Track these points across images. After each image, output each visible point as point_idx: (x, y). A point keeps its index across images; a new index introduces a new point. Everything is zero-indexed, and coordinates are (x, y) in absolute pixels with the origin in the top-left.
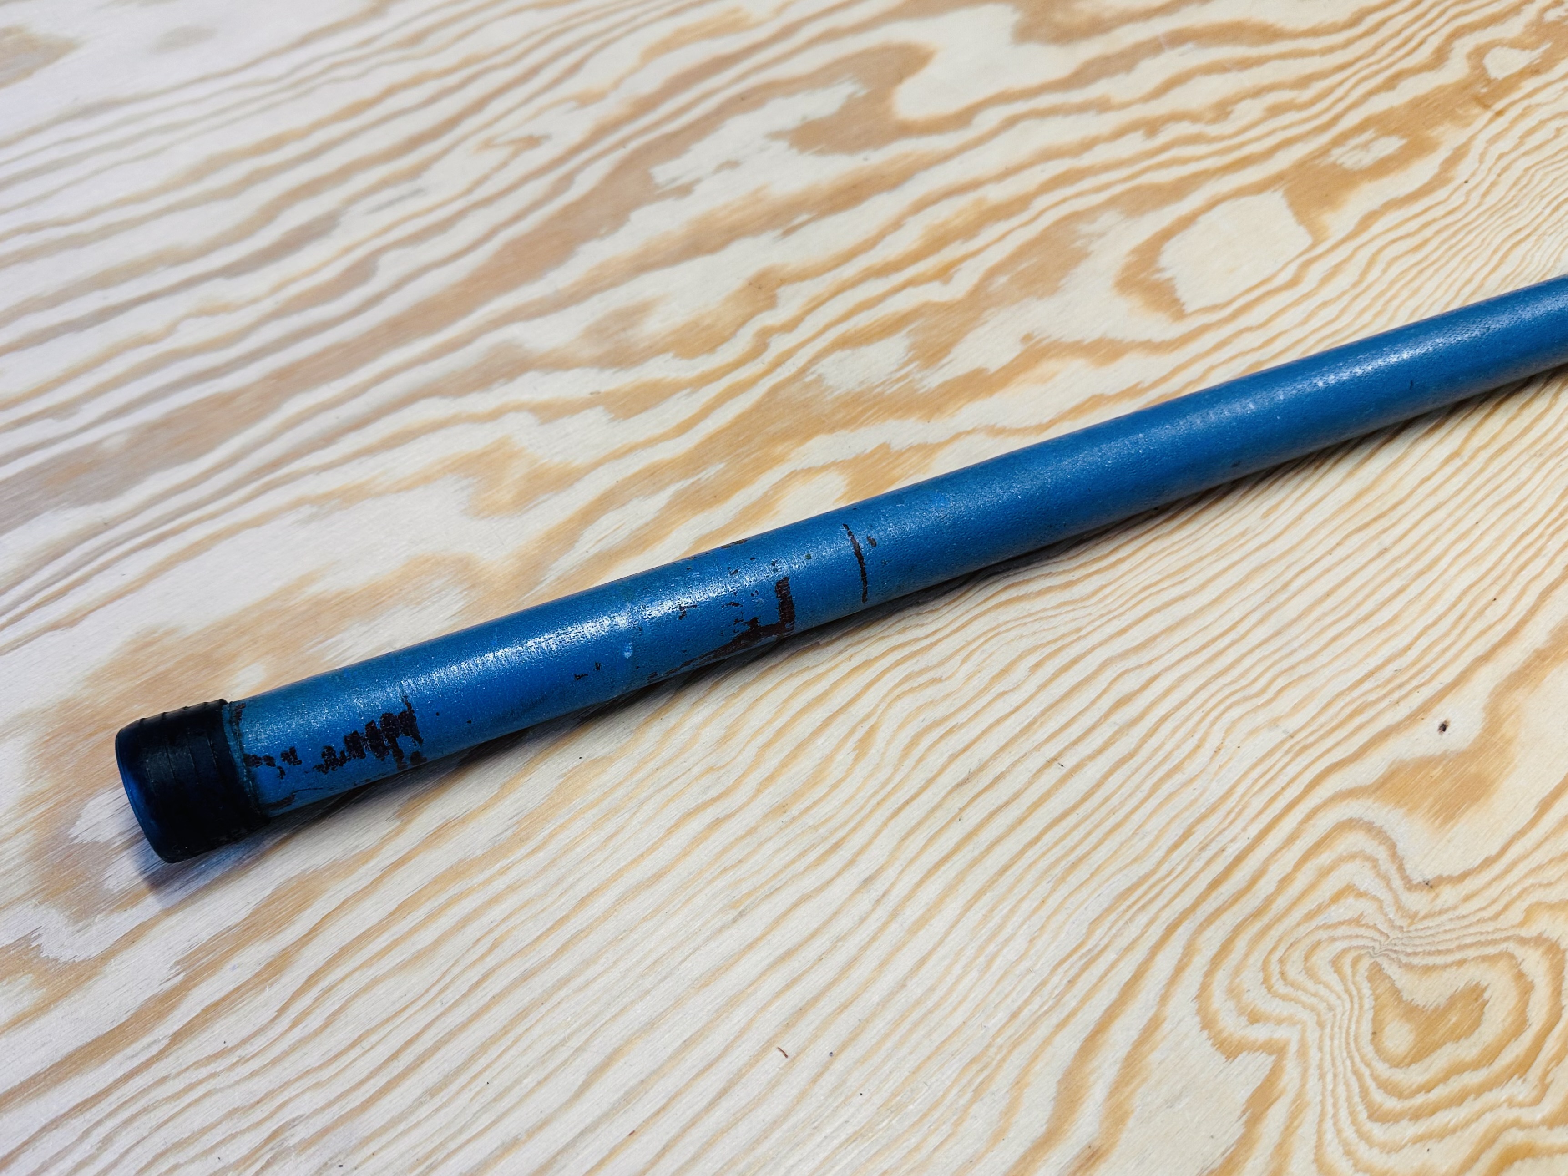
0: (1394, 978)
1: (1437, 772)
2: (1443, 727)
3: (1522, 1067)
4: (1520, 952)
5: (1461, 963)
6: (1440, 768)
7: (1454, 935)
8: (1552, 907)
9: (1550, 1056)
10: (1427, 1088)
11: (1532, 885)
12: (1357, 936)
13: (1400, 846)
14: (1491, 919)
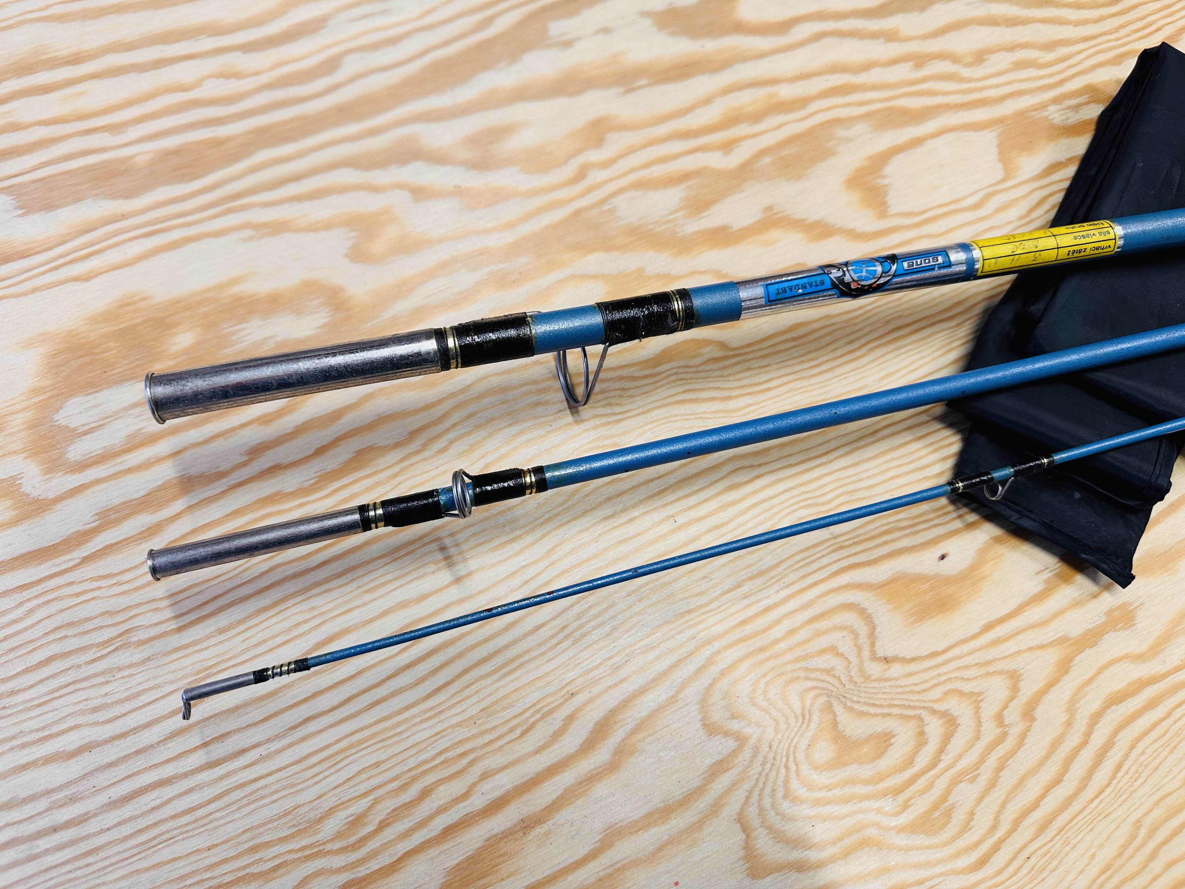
0: (837, 713)
1: (925, 586)
2: (943, 557)
3: (896, 791)
4: (927, 718)
5: (885, 715)
6: (928, 584)
7: (889, 696)
8: (962, 694)
9: (917, 789)
10: (829, 788)
11: (956, 677)
12: (824, 681)
13: (878, 630)
14: (919, 692)
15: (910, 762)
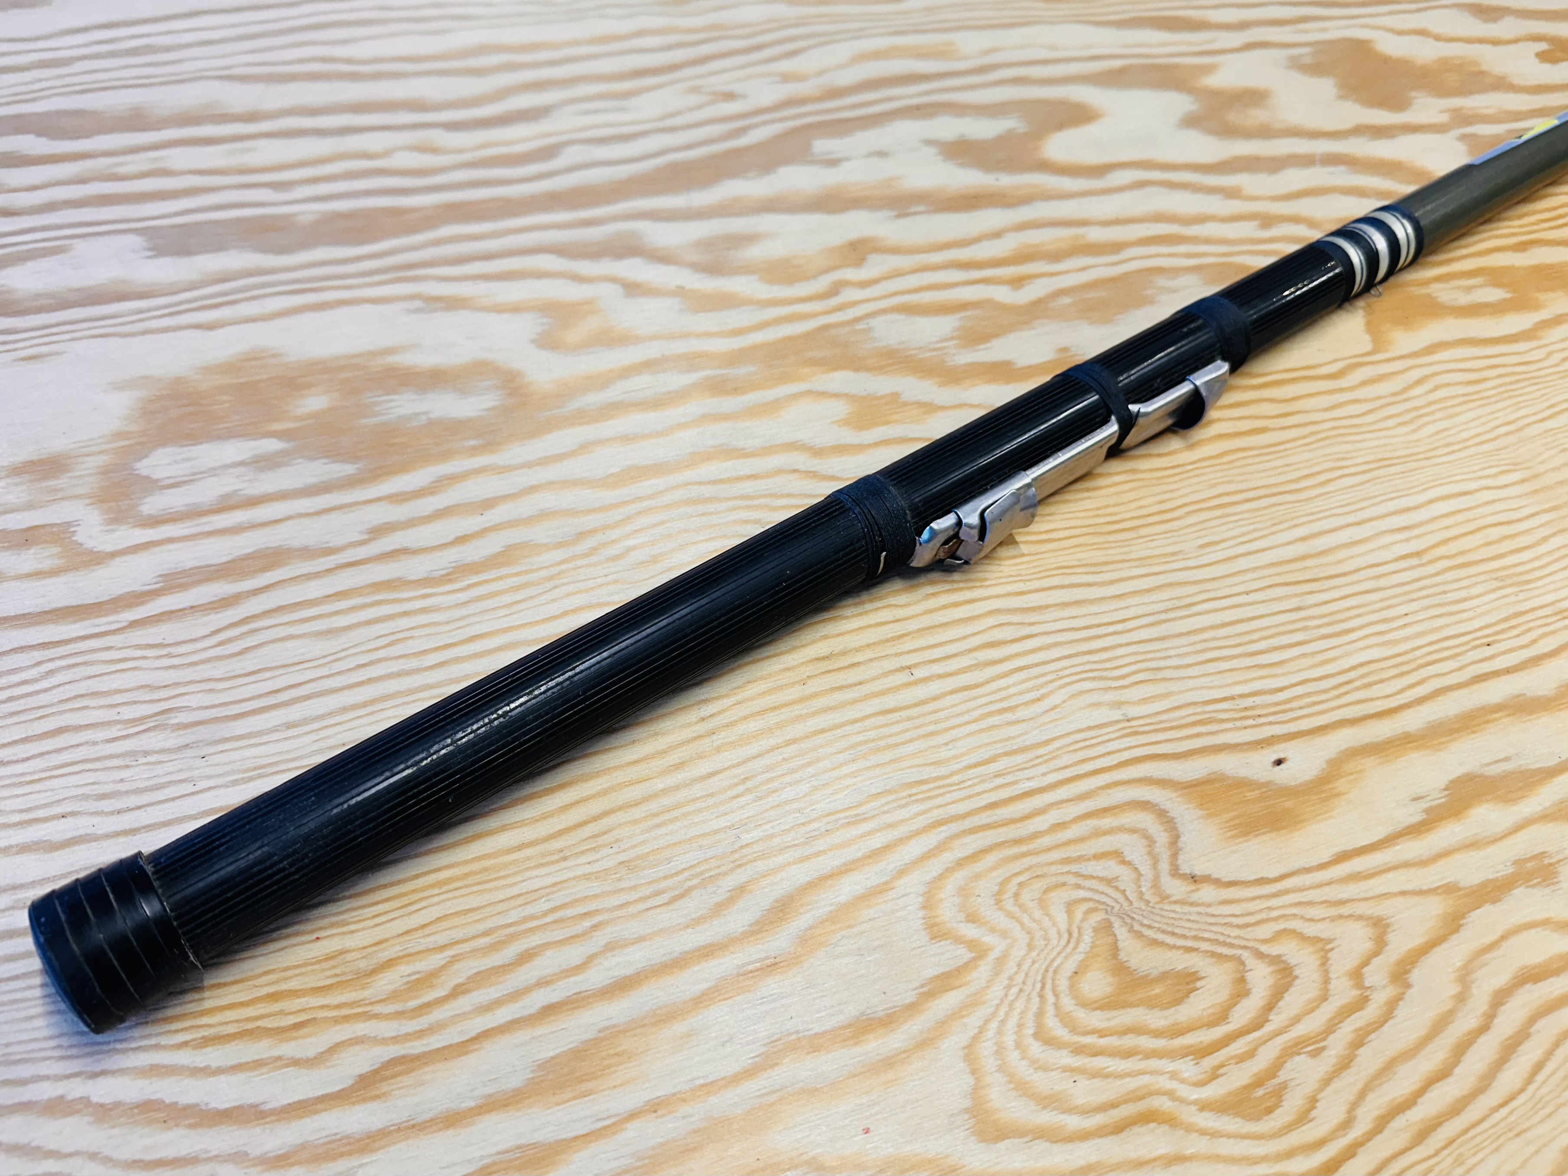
0: (1119, 937)
1: (1250, 795)
2: (1279, 762)
3: (1201, 1053)
4: (1251, 961)
5: (1189, 950)
6: (1257, 792)
7: (1195, 926)
8: (1302, 937)
9: (1233, 1053)
10: (1102, 1033)
11: (1295, 915)
12: (1103, 893)
13: (1183, 839)
14: (1239, 927)
15: (1222, 1016)
